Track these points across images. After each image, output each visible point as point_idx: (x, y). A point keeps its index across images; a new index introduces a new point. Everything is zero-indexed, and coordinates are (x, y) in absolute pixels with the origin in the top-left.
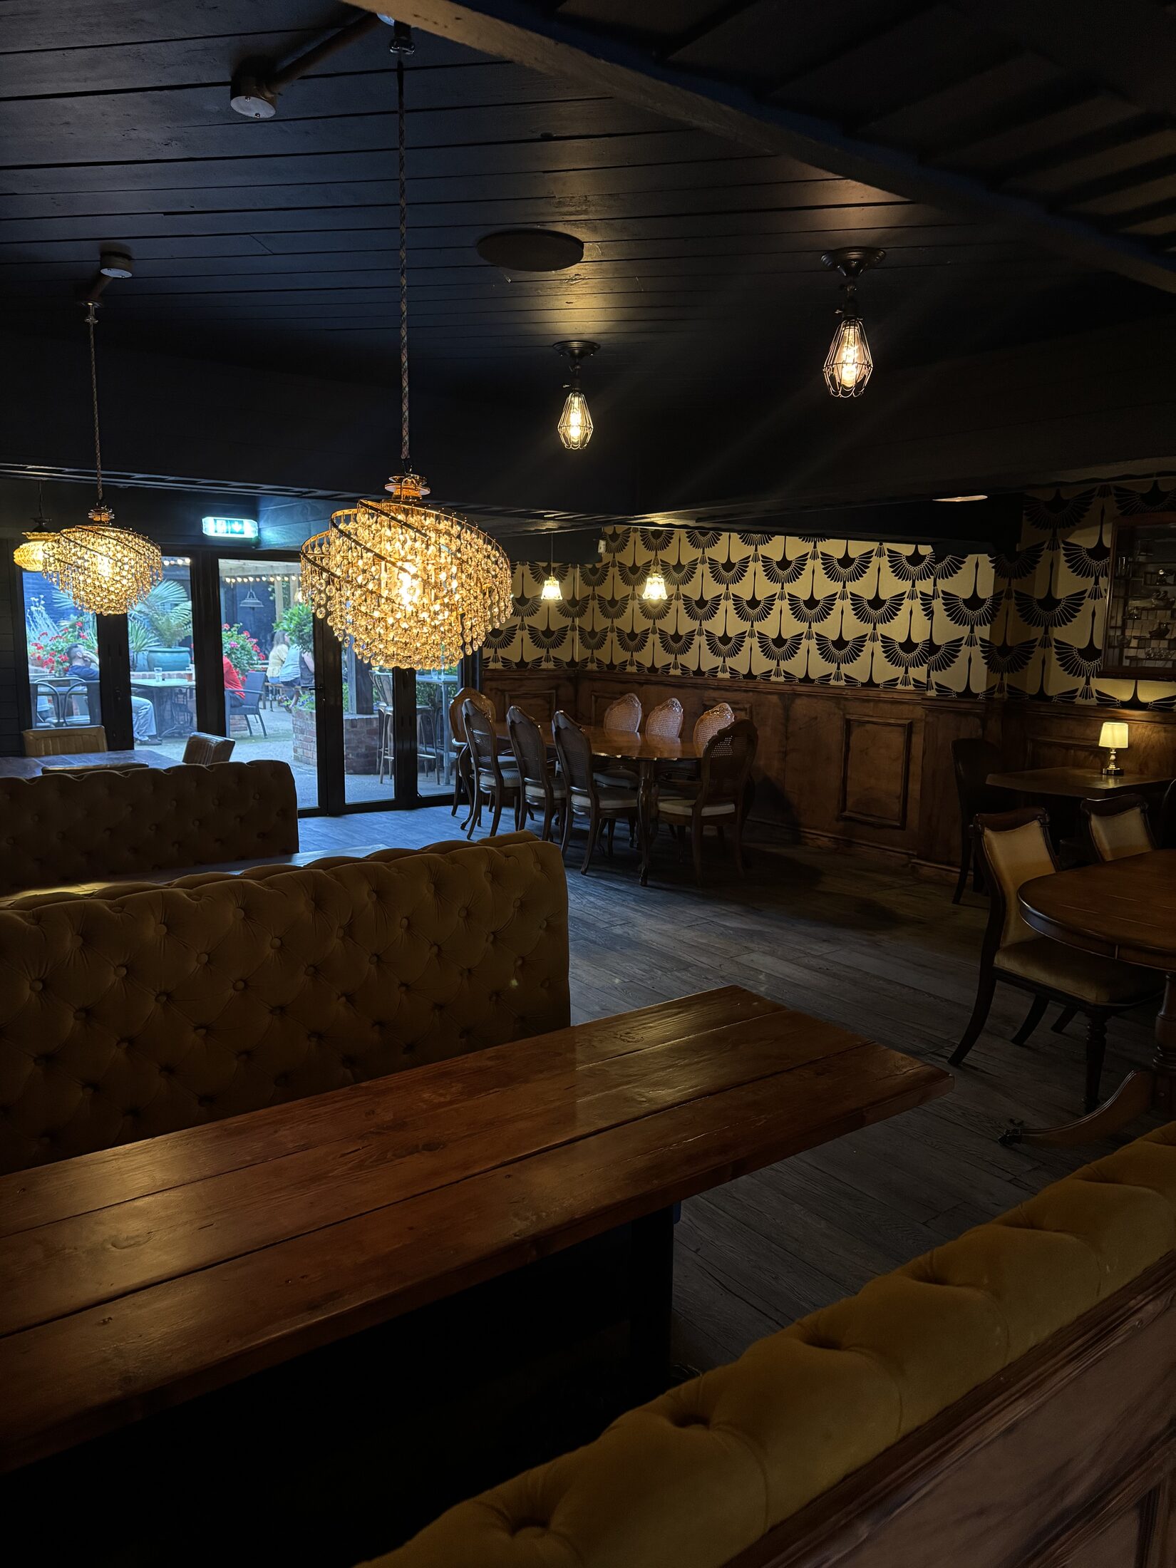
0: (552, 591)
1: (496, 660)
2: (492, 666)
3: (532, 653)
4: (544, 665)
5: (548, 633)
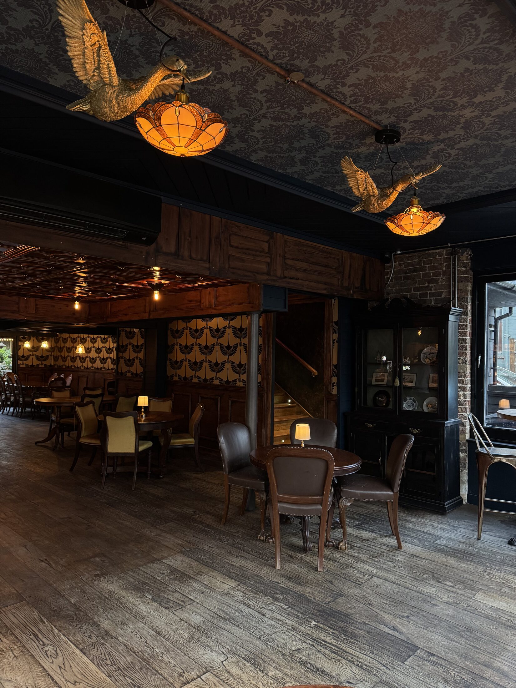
0: (45, 345)
1: (23, 364)
2: (21, 366)
3: (36, 362)
4: (40, 366)
5: (42, 357)
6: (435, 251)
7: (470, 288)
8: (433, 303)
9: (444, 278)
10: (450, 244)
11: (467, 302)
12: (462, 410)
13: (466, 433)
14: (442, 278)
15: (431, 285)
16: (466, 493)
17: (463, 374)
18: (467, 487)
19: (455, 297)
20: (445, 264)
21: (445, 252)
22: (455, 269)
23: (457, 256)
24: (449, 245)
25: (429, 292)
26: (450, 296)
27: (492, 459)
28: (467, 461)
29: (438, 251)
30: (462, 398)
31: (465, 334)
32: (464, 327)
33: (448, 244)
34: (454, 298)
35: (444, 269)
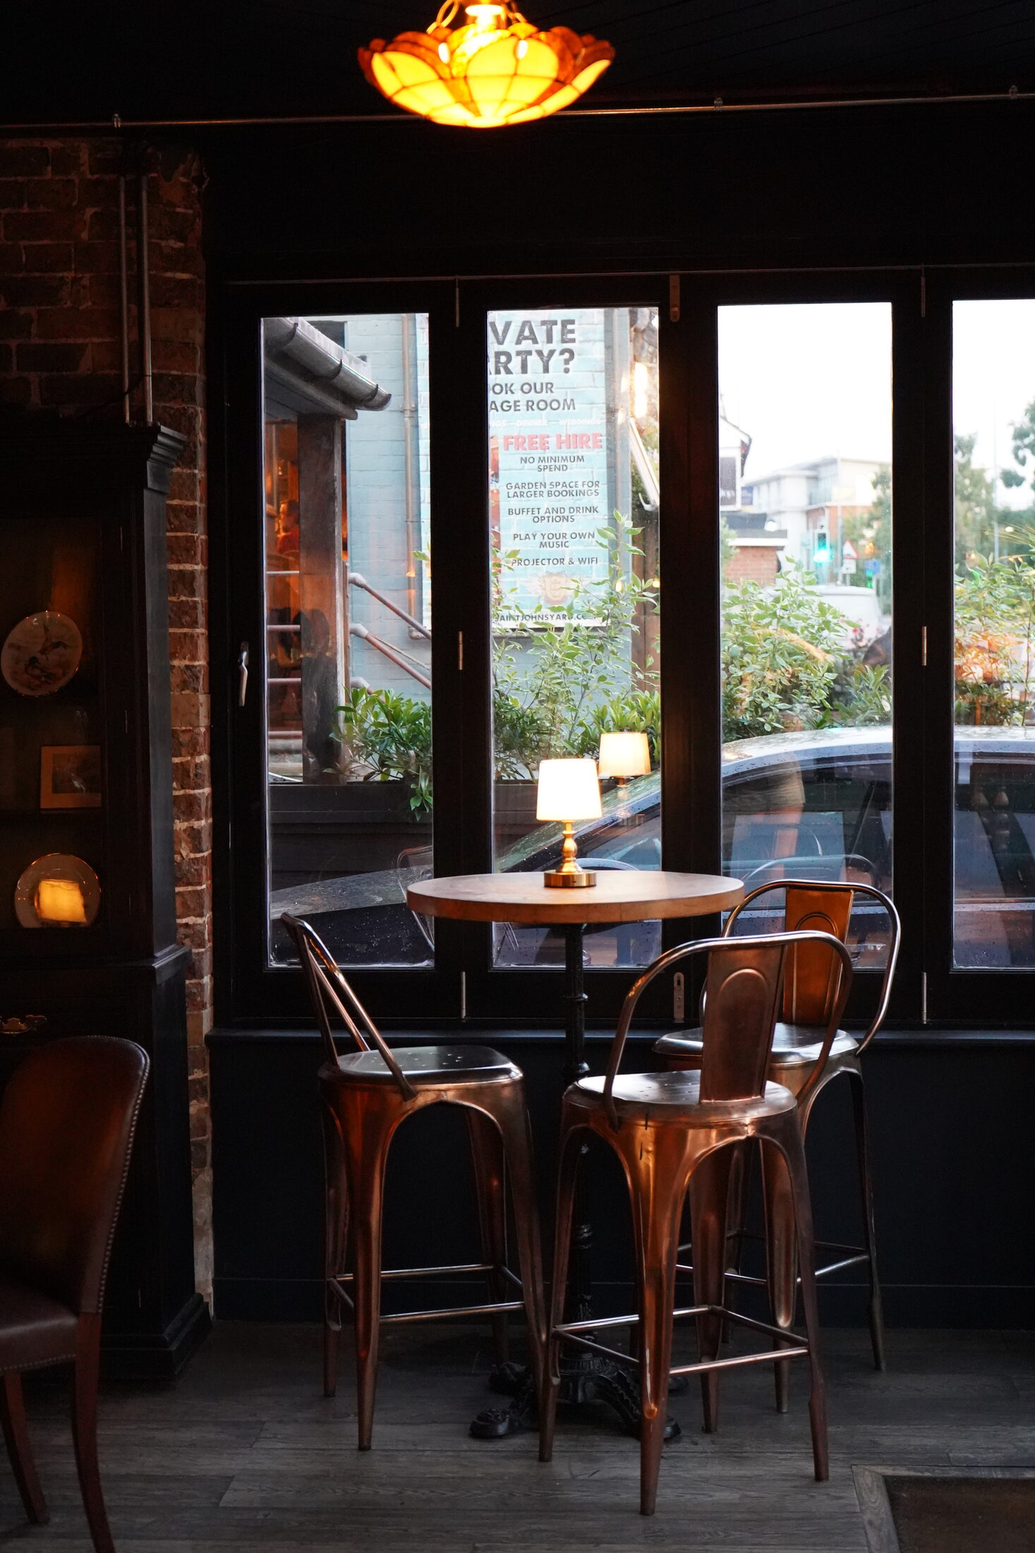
6: (37, 144)
7: (198, 338)
8: (35, 399)
9: (86, 282)
10: (123, 119)
11: (192, 399)
12: (184, 904)
13: (204, 1006)
14: (75, 280)
15: (23, 311)
16: (210, 1276)
17: (184, 738)
18: (211, 1247)
19: (143, 375)
20: (89, 212)
21: (84, 157)
22: (139, 238)
23: (144, 179)
24: (117, 123)
25: (13, 344)
26: (121, 368)
27: (410, 1095)
28: (208, 1136)
29: (52, 144)
30: (185, 851)
31: (188, 551)
32: (183, 517)
33: (110, 119)
34: (138, 378)
35: (84, 235)
